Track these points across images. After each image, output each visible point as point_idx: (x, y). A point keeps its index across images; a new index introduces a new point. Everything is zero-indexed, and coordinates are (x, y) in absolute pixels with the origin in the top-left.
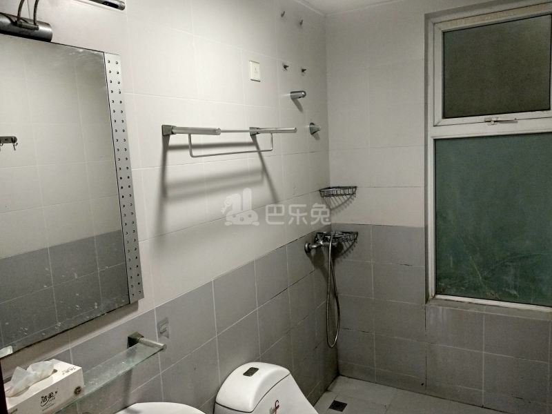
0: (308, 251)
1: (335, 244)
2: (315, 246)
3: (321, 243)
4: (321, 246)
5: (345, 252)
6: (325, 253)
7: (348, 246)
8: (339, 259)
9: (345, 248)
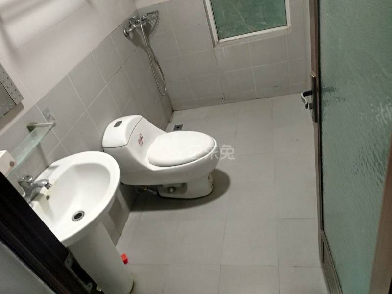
0: (127, 35)
1: (144, 24)
2: (131, 30)
3: (135, 26)
4: (135, 28)
5: (153, 29)
6: (140, 34)
7: (154, 23)
8: (151, 35)
9: (153, 26)
